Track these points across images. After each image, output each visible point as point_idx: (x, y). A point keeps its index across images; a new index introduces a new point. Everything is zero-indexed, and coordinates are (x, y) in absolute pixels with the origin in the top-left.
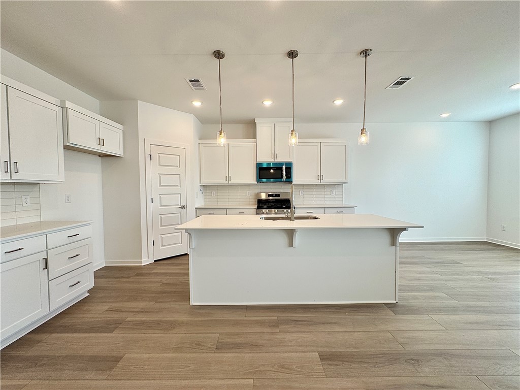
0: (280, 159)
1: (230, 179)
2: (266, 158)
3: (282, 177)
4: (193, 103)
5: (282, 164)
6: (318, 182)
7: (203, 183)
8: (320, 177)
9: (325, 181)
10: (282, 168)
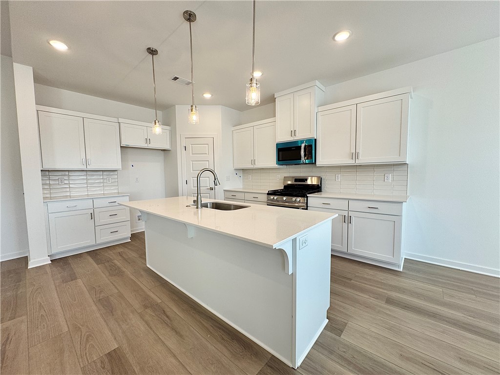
0: (299, 137)
1: (255, 163)
4: (204, 95)
6: (351, 162)
8: (355, 155)
9: (363, 160)
10: (301, 146)
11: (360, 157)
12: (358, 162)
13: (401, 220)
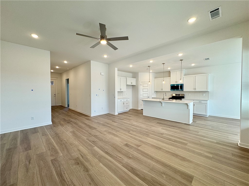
1: (162, 90)
2: (174, 83)
3: (179, 89)
5: (179, 84)
6: (194, 91)
7: (155, 91)
8: (195, 89)
9: (197, 90)
10: (179, 86)
11: (196, 89)
12: (196, 91)
13: (207, 105)
